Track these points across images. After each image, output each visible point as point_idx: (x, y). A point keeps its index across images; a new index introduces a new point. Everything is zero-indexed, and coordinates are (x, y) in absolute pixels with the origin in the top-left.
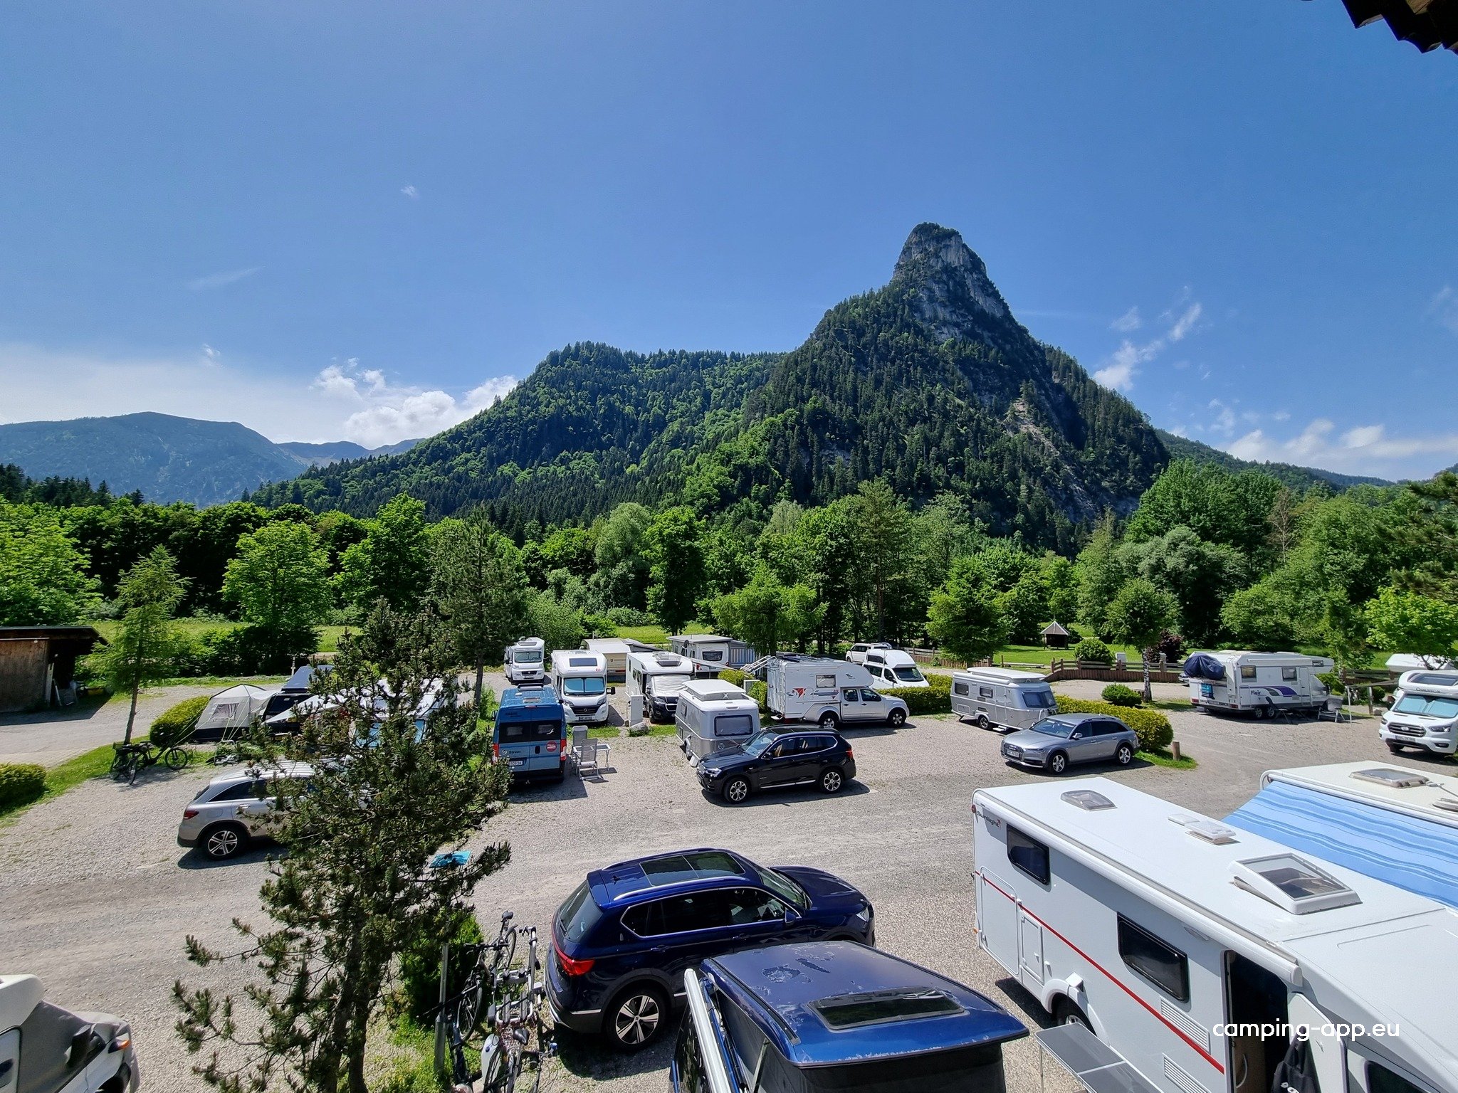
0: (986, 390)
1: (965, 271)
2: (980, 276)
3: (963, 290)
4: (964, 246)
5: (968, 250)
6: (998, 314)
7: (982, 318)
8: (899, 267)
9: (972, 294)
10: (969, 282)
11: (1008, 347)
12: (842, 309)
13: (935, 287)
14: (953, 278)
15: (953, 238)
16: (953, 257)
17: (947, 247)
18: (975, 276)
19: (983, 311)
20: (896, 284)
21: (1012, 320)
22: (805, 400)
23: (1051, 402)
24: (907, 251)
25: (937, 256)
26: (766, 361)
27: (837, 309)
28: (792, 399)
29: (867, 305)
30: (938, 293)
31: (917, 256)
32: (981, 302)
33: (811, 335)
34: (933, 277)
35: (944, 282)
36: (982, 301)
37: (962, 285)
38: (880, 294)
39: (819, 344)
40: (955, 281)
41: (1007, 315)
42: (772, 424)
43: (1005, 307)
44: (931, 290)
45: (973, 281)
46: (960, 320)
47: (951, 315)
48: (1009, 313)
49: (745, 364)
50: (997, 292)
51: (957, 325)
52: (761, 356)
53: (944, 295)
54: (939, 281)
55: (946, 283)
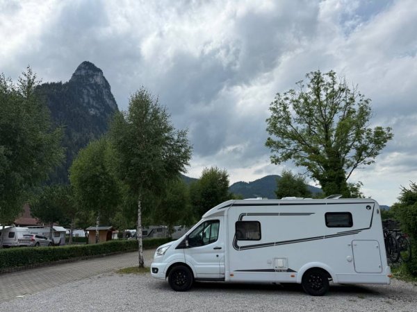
1: (103, 87)
3: (102, 95)
4: (104, 77)
6: (114, 108)
7: (108, 108)
9: (105, 97)
10: (104, 92)
13: (91, 90)
14: (98, 89)
15: (100, 72)
16: (98, 80)
17: (97, 75)
18: (106, 90)
19: (108, 105)
20: (72, 82)
24: (79, 70)
30: (91, 93)
31: (83, 73)
34: (90, 85)
36: (108, 101)
37: (101, 92)
44: (88, 91)
45: (106, 92)
46: (99, 107)
47: (96, 104)
51: (98, 109)
53: (94, 95)
54: (92, 88)
55: (95, 90)
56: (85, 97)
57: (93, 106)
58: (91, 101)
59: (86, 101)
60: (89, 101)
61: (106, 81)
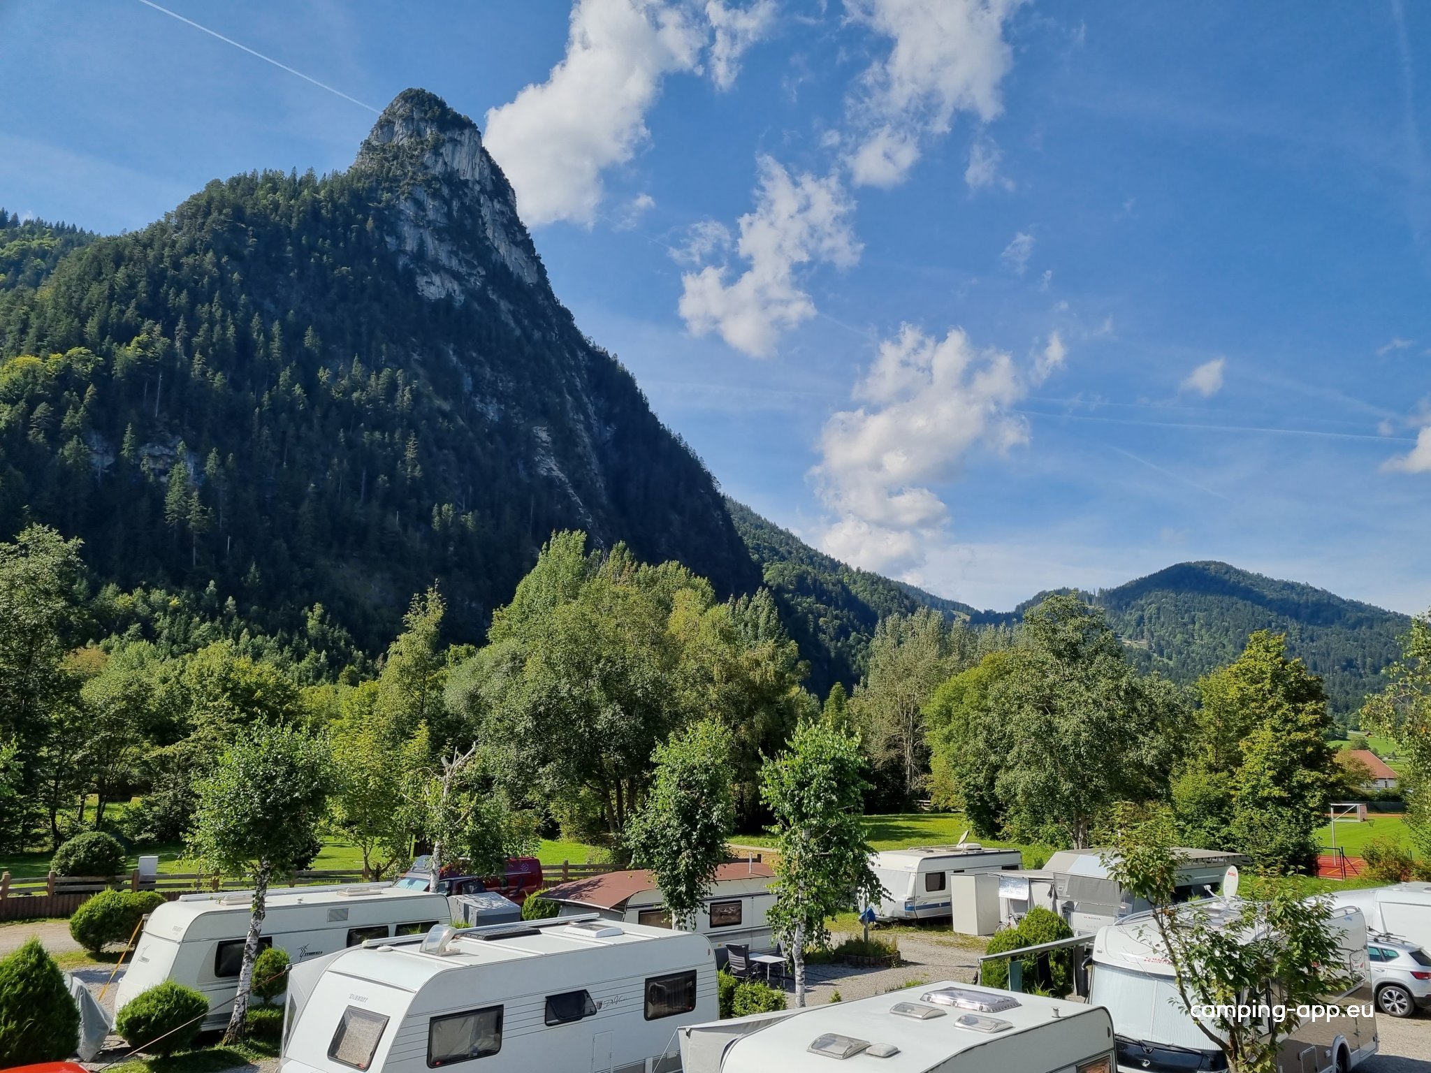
0: (493, 396)
1: (483, 191)
2: (505, 209)
3: (475, 222)
4: (484, 152)
5: (489, 159)
6: (530, 278)
7: (500, 276)
8: (368, 146)
9: (489, 233)
10: (485, 212)
11: (537, 335)
12: (244, 185)
13: (430, 204)
14: (460, 198)
15: (467, 132)
16: (462, 163)
17: (455, 142)
18: (497, 206)
19: (505, 267)
20: (358, 175)
21: (549, 295)
22: (125, 334)
23: (592, 437)
24: (385, 125)
25: (436, 150)
26: (69, 243)
27: (235, 183)
28: (92, 327)
29: (295, 194)
30: (431, 215)
31: (402, 137)
32: (502, 251)
33: (168, 216)
34: (428, 183)
35: (442, 198)
36: (505, 251)
37: (473, 211)
38: (324, 183)
39: (182, 239)
40: (463, 204)
41: (543, 284)
42: (30, 372)
43: (541, 270)
44: (419, 205)
45: (494, 212)
46: (463, 270)
47: (450, 258)
48: (546, 281)
49: (14, 237)
50: (531, 242)
51: (456, 276)
52: (60, 230)
53: (442, 221)
54: (436, 195)
55: (448, 203)
56: (407, 230)
57: (437, 267)
58: (431, 243)
59: (410, 246)
60: (422, 243)
61: (496, 171)
